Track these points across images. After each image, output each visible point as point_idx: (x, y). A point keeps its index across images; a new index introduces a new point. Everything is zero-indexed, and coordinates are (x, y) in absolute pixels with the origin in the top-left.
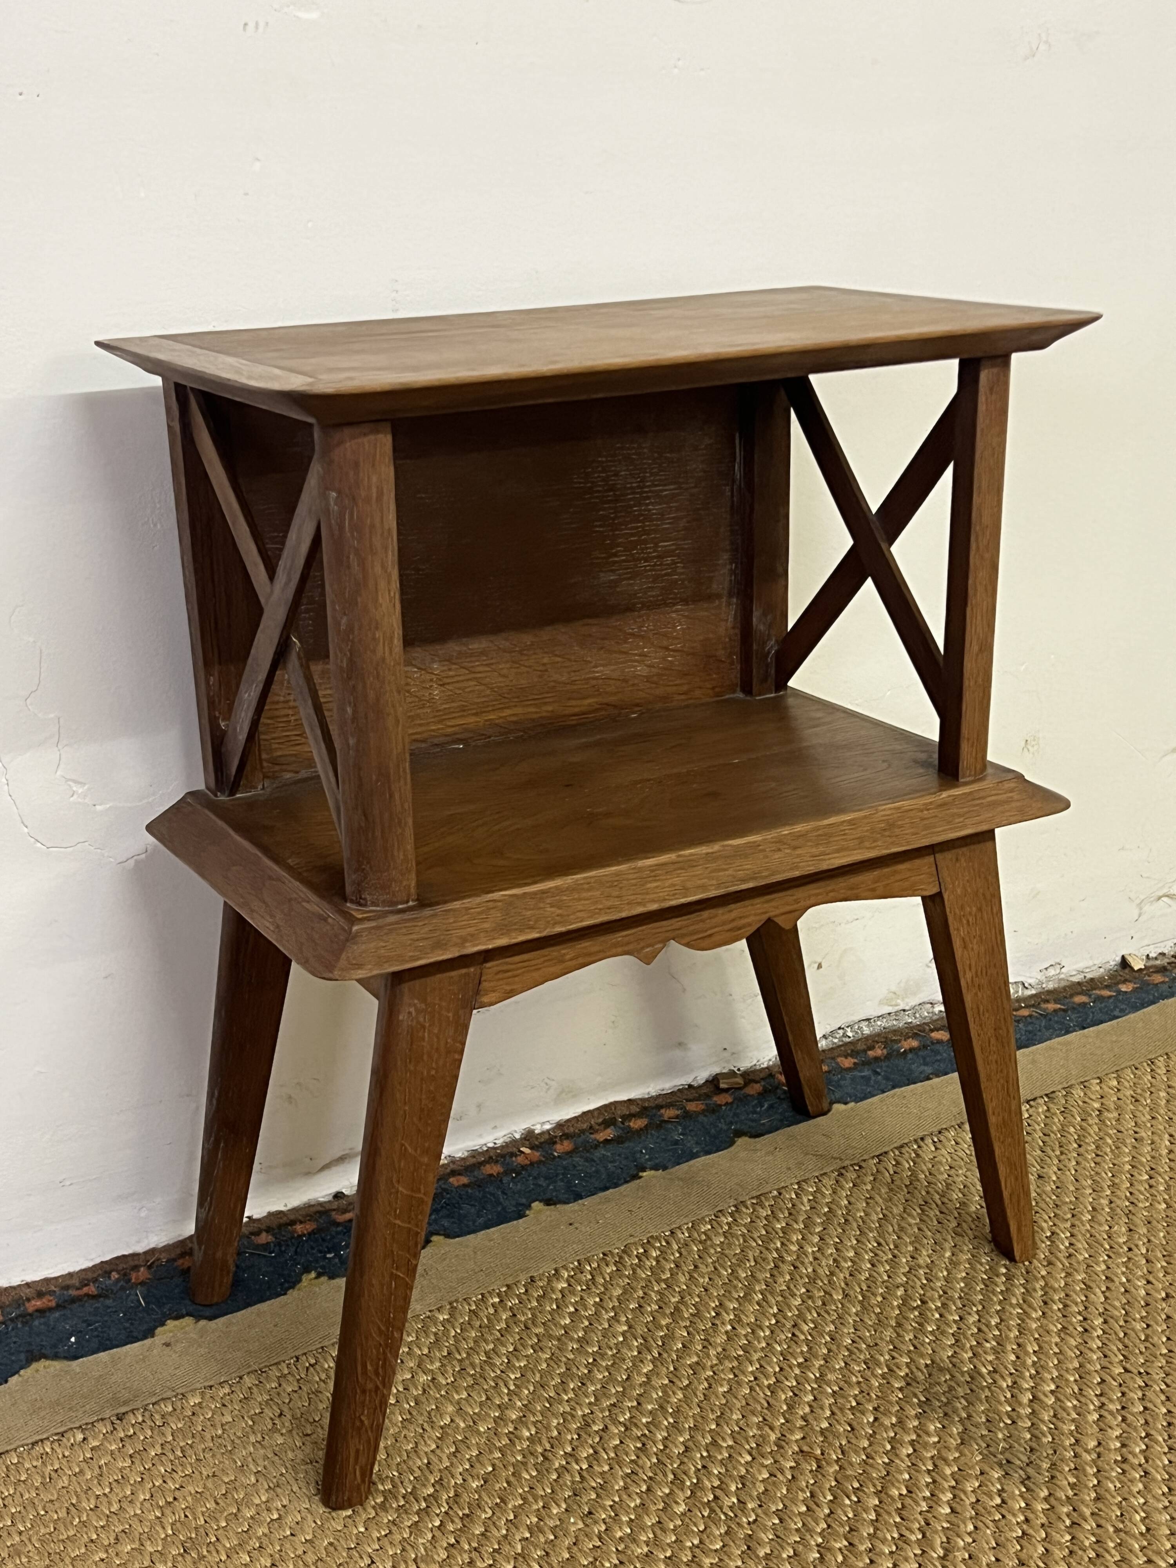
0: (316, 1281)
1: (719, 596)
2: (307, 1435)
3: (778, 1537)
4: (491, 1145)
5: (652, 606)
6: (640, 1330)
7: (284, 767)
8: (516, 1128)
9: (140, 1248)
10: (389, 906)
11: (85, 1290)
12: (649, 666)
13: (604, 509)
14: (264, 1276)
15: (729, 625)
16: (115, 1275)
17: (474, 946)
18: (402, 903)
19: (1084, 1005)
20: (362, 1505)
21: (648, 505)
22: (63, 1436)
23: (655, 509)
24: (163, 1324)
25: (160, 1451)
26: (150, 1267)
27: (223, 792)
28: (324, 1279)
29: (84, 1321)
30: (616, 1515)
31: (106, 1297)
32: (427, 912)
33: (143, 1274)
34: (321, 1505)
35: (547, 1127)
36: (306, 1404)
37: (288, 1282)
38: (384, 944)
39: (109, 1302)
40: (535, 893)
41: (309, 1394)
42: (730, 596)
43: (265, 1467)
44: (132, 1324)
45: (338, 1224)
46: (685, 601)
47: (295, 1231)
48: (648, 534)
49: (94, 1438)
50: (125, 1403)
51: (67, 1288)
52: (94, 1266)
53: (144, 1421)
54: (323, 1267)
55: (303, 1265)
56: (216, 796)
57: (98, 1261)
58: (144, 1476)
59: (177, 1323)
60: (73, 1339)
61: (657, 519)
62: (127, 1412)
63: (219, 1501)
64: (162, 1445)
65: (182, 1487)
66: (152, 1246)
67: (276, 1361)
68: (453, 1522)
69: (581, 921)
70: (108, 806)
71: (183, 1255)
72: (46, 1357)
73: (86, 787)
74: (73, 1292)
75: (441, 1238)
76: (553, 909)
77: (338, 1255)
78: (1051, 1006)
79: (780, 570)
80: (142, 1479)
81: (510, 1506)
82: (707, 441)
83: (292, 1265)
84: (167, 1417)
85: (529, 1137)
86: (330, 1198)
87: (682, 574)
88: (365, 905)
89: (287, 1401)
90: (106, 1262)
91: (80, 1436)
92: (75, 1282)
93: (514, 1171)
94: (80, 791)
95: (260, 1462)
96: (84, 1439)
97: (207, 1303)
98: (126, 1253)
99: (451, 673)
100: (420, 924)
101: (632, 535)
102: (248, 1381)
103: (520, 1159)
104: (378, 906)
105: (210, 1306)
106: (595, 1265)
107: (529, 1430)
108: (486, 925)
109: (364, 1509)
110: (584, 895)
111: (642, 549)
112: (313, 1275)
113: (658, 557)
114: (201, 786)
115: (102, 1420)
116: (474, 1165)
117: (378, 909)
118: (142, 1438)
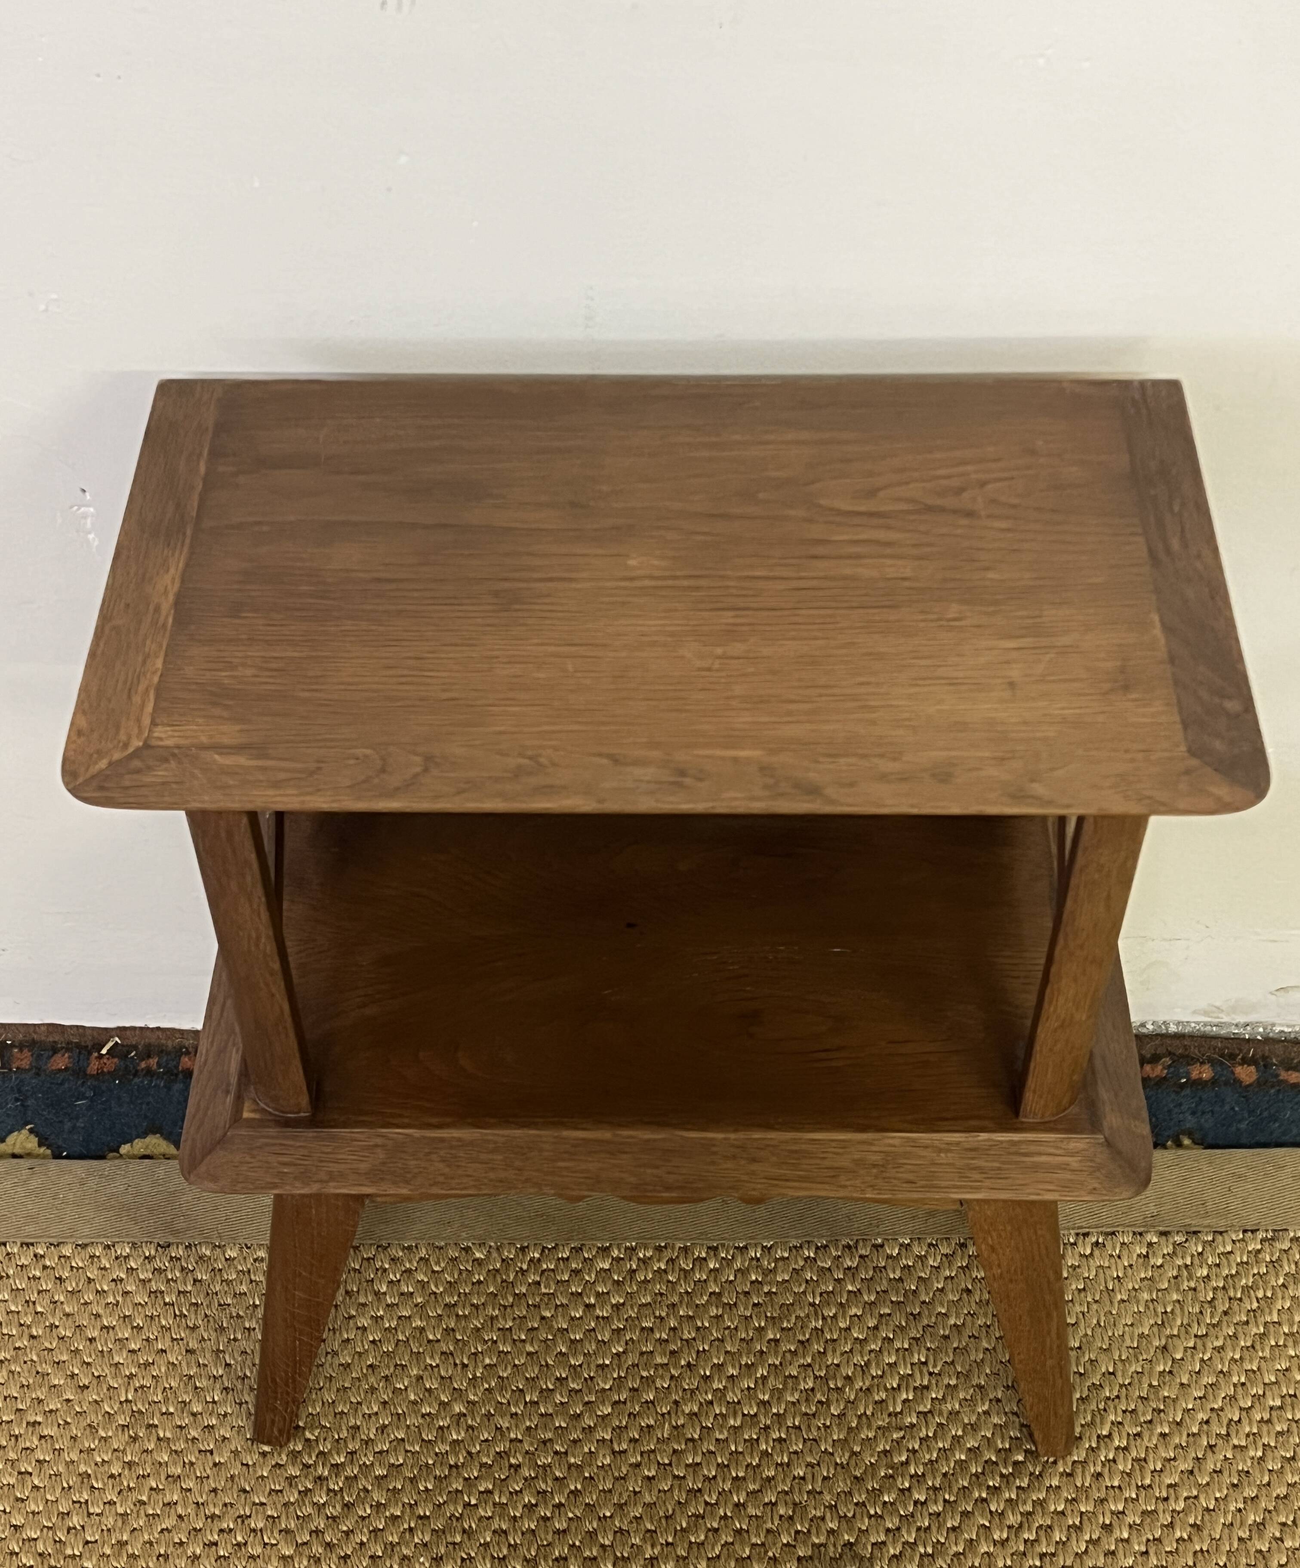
10: (279, 1112)
18: (291, 1113)
20: (282, 1447)
22: (114, 1245)
25: (173, 1299)
32: (310, 1133)
34: (251, 1430)
40: (436, 1140)
49: (135, 1260)
50: (178, 1232)
53: (180, 1258)
58: (146, 1324)
62: (173, 1243)
88: (260, 1100)
100: (297, 1144)
104: (269, 1108)
108: (362, 1166)
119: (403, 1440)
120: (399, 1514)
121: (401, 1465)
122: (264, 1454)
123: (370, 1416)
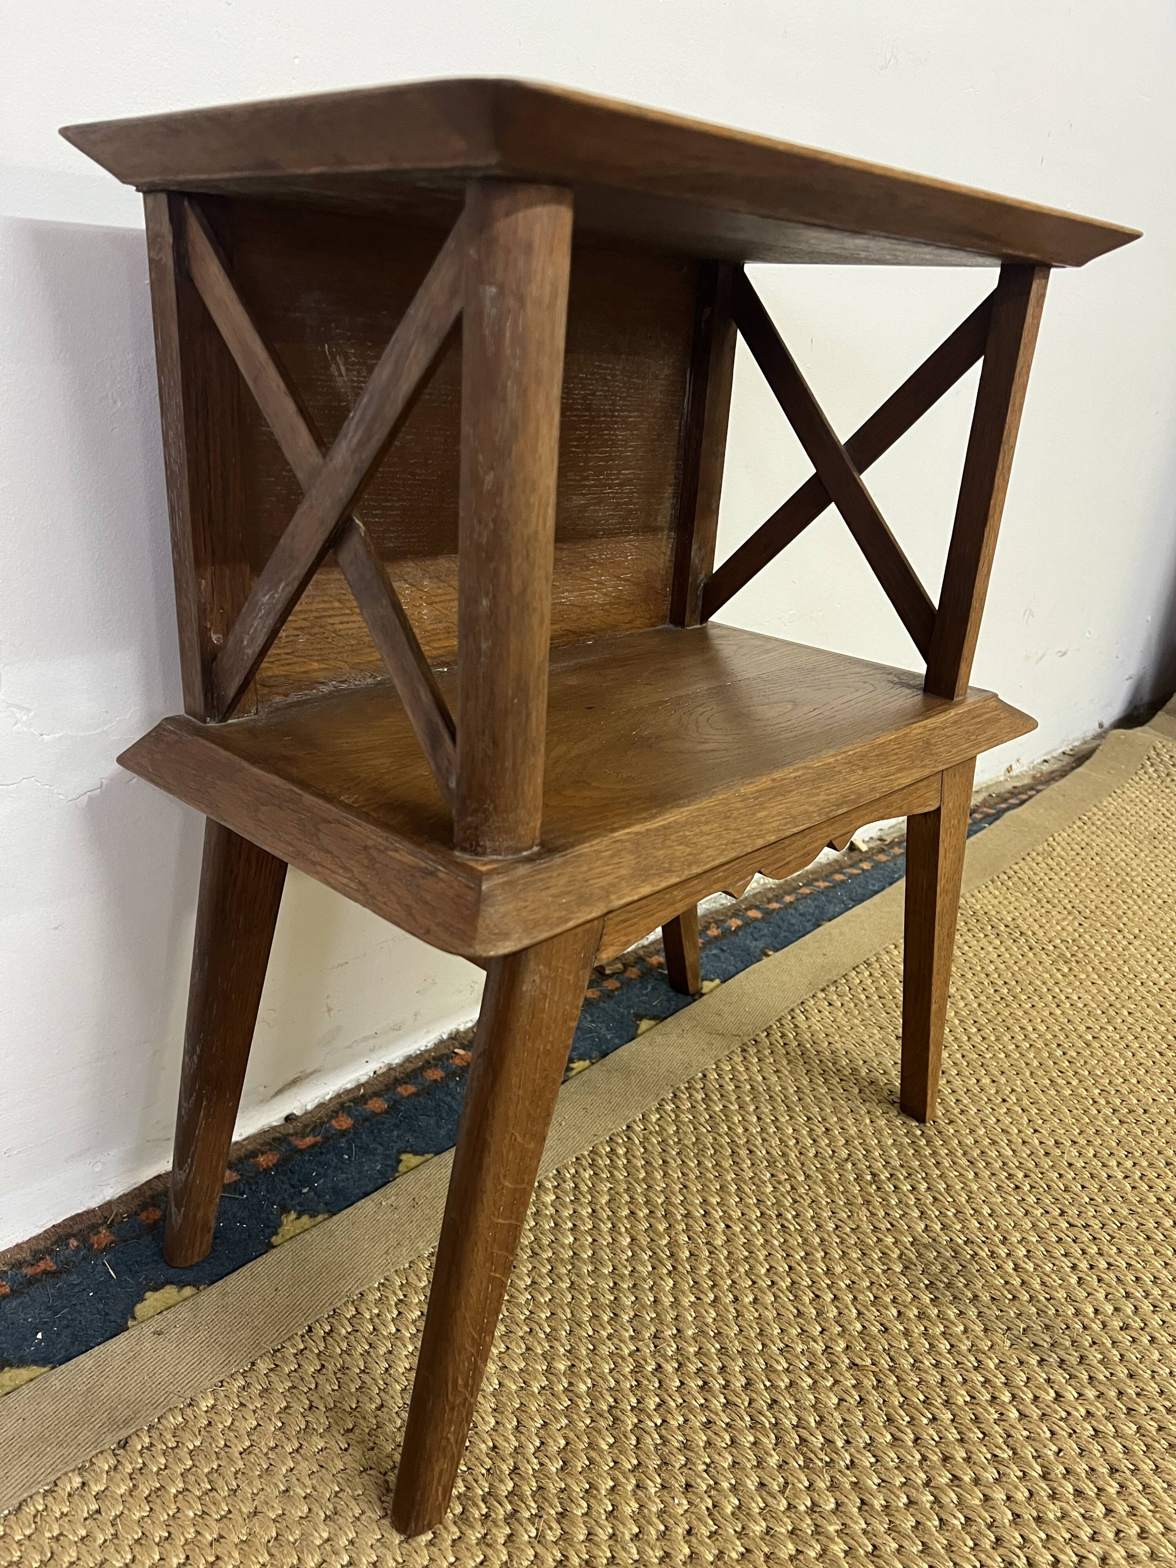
0: (298, 1221)
1: (661, 529)
2: (351, 1430)
3: (883, 1481)
4: (423, 1048)
5: (611, 534)
6: (644, 1240)
7: (274, 689)
8: (443, 1030)
9: (94, 1204)
10: (513, 854)
11: (42, 1265)
12: (605, 594)
13: (581, 429)
14: (242, 1224)
15: (667, 558)
16: (73, 1243)
17: (619, 898)
18: (526, 850)
19: (842, 881)
20: (441, 1523)
21: (615, 430)
22: (56, 1485)
23: (621, 434)
24: (142, 1300)
25: (181, 1485)
26: (110, 1226)
27: (213, 718)
28: (305, 1219)
29: (49, 1308)
30: (716, 1483)
31: (68, 1272)
32: (558, 860)
33: (104, 1236)
34: (395, 1533)
35: (470, 1025)
36: (336, 1388)
37: (269, 1227)
38: (524, 904)
39: (74, 1279)
40: (657, 830)
41: (335, 1373)
42: (670, 530)
43: (314, 1488)
44: (106, 1304)
45: (301, 1152)
46: (636, 531)
47: (257, 1165)
48: (614, 460)
49: (96, 1482)
50: (126, 1423)
51: (19, 1264)
52: (46, 1232)
53: (152, 1445)
54: (300, 1204)
55: (279, 1205)
56: (205, 722)
57: (49, 1225)
58: (171, 1529)
59: (157, 1295)
60: (39, 1336)
61: (622, 446)
62: (130, 1436)
63: (273, 1551)
64: (182, 1475)
65: (222, 1537)
66: (108, 1198)
67: (287, 1336)
68: (551, 1528)
69: (713, 860)
70: (57, 735)
71: (144, 1206)
72: (11, 1366)
73: (32, 714)
74: (28, 1271)
75: (410, 1155)
76: (682, 847)
77: (312, 1188)
78: (822, 884)
79: (714, 506)
80: (169, 1533)
81: (603, 1492)
82: (666, 371)
83: (268, 1207)
84: (178, 1433)
85: (455, 1037)
86: (282, 1121)
87: (636, 504)
88: (484, 854)
89: (313, 1386)
90: (59, 1225)
91: (77, 1481)
92: (27, 1255)
93: (454, 1074)
94: (25, 718)
95: (308, 1482)
96: (84, 1484)
97: (188, 1264)
98: (80, 1211)
99: (439, 591)
100: (555, 874)
101: (601, 459)
102: (263, 1366)
103: (457, 1061)
104: (500, 854)
105: (191, 1267)
106: (573, 1171)
107: (585, 1383)
108: (623, 872)
109: (445, 1528)
110: (705, 828)
111: (608, 475)
112: (293, 1215)
113: (618, 485)
114: (181, 711)
115: (102, 1452)
116: (414, 1071)
117: (500, 858)
118: (155, 1469)
119: (545, 1424)
120: (612, 1484)
121: (567, 1444)
122: (431, 1543)
123: (494, 1429)
